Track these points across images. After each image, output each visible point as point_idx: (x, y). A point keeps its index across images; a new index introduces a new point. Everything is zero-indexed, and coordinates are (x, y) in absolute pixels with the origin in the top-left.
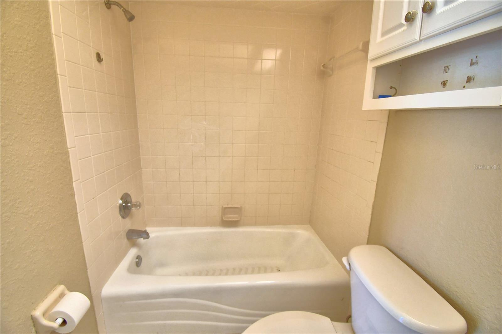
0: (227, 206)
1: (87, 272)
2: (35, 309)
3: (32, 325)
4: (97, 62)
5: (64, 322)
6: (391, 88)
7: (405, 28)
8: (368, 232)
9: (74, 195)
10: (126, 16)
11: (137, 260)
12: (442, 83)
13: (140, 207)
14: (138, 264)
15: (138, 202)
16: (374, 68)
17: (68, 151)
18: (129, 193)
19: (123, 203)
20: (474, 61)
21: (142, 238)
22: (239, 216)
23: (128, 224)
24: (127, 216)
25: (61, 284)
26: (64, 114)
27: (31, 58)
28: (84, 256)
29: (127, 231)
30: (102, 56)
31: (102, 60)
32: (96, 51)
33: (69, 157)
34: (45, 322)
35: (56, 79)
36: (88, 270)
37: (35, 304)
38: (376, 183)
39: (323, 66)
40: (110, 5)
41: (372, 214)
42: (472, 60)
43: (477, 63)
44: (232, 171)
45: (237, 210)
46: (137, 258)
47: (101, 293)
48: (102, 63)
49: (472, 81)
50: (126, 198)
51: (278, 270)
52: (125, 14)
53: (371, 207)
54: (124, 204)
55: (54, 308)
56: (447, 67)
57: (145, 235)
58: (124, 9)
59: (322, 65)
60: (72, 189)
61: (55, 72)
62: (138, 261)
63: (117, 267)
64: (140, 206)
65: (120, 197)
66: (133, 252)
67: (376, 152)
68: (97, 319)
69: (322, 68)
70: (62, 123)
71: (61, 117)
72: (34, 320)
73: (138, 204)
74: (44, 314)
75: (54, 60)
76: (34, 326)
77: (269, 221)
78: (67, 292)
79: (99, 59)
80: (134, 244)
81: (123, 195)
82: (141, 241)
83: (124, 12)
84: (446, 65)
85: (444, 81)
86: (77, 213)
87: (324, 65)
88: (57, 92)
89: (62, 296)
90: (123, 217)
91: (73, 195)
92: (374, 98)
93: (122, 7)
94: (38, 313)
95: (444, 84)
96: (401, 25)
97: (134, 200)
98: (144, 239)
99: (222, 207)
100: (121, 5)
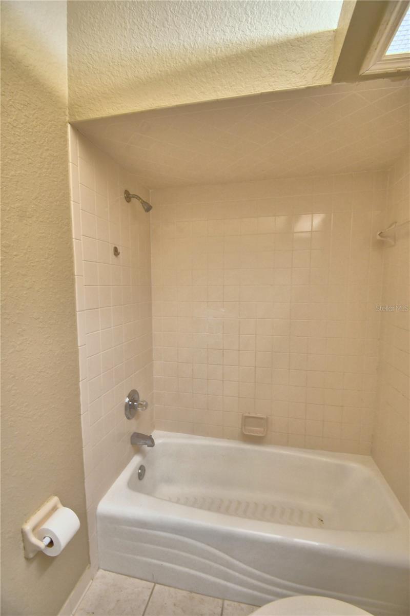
0: (249, 415)
1: (84, 482)
2: (26, 522)
3: (21, 539)
4: (114, 256)
5: (51, 544)
9: (80, 394)
10: (144, 208)
11: (140, 471)
13: (146, 408)
14: (141, 476)
15: (145, 401)
17: (78, 349)
18: (137, 390)
19: (129, 401)
21: (146, 446)
22: (264, 430)
23: (133, 426)
24: (133, 417)
25: (56, 495)
26: (77, 313)
27: (51, 265)
28: (82, 463)
29: (132, 434)
30: (120, 250)
31: (119, 254)
32: (114, 246)
33: (78, 355)
34: (34, 540)
35: (73, 280)
36: (85, 480)
37: (26, 517)
39: (379, 235)
40: (130, 198)
44: (255, 369)
45: (263, 422)
46: (140, 469)
47: (96, 508)
48: (119, 256)
50: (133, 396)
52: (143, 206)
54: (130, 403)
55: (43, 524)
57: (150, 441)
58: (142, 200)
59: (378, 233)
60: (78, 388)
61: (73, 274)
62: (141, 473)
63: (117, 478)
64: (146, 406)
65: (127, 394)
66: (136, 460)
68: (90, 540)
69: (378, 237)
70: (75, 321)
71: (75, 315)
72: (23, 534)
73: (145, 403)
74: (34, 529)
75: (72, 262)
76: (23, 541)
78: (60, 505)
79: (116, 252)
80: (138, 451)
81: (131, 392)
82: (146, 448)
83: (142, 204)
86: (80, 415)
87: (381, 233)
88: (73, 292)
89: (54, 509)
90: (129, 418)
91: (78, 395)
93: (141, 199)
94: (28, 527)
97: (141, 398)
98: (148, 446)
99: (243, 415)
100: (139, 198)
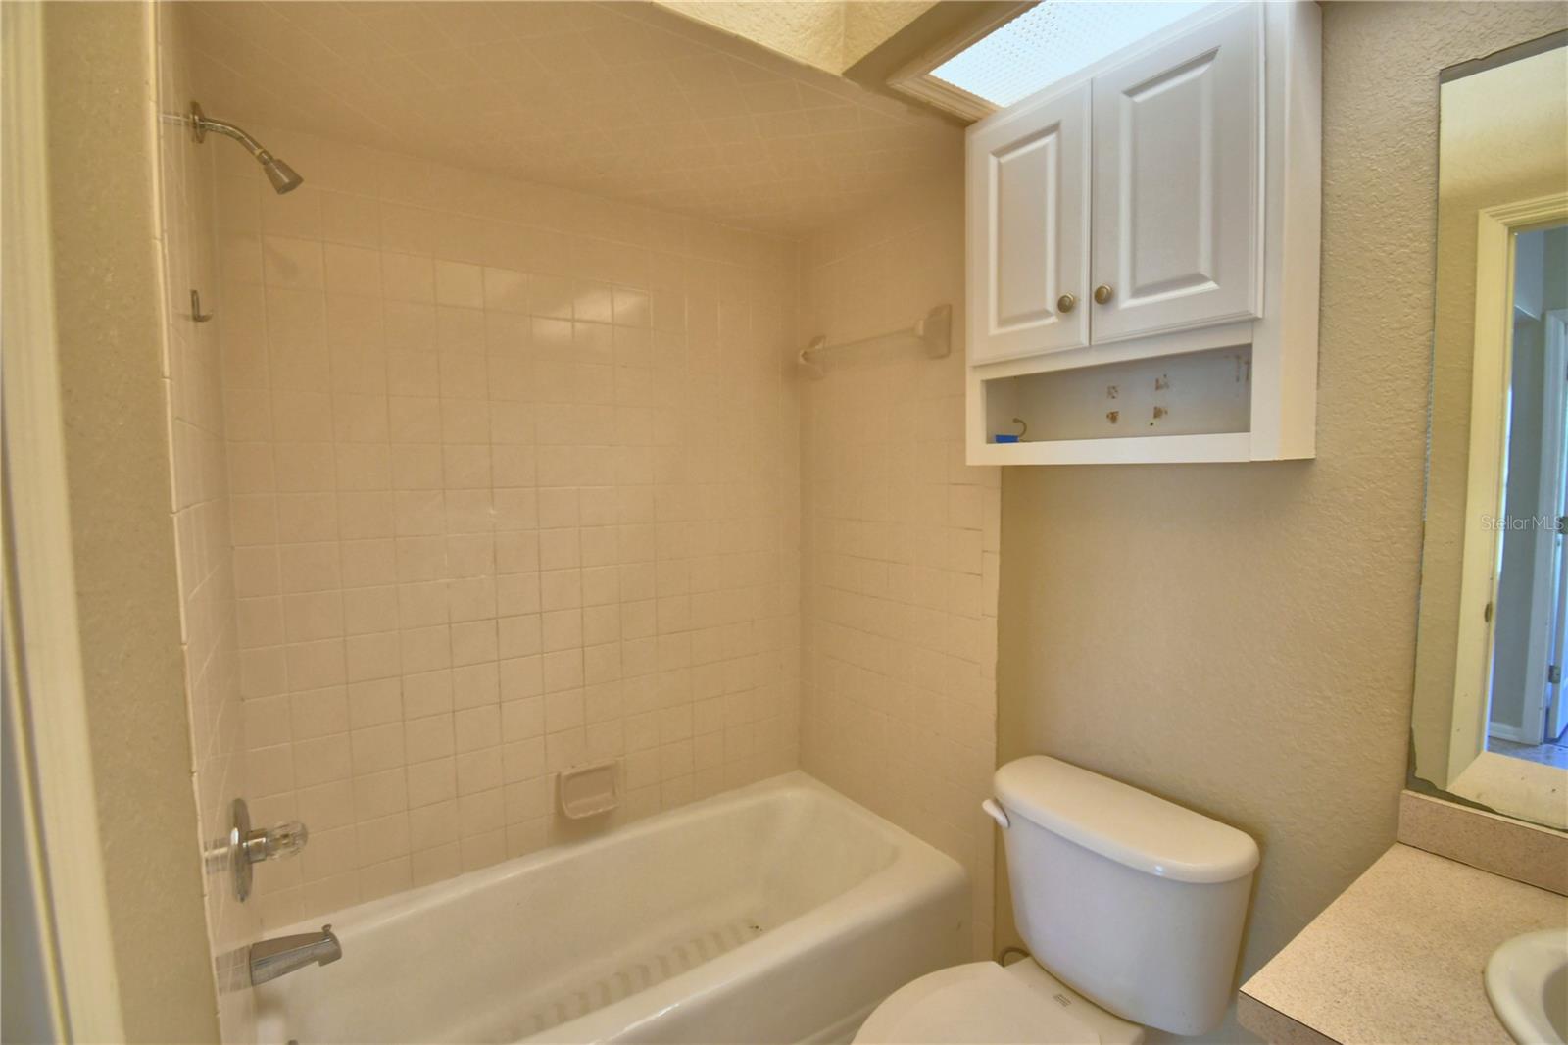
0: (574, 771)
6: (1016, 421)
7: (1053, 319)
8: (993, 736)
12: (1108, 416)
16: (983, 381)
19: (241, 840)
20: (1161, 382)
21: (317, 962)
22: (614, 793)
29: (247, 952)
38: (995, 619)
39: (803, 355)
41: (998, 693)
42: (1157, 381)
43: (1167, 386)
44: (583, 651)
45: (603, 776)
49: (1164, 415)
51: (752, 928)
53: (992, 673)
56: (1114, 388)
57: (329, 947)
59: (802, 352)
66: (274, 1032)
67: (984, 551)
77: (698, 786)
84: (1112, 385)
85: (1112, 413)
87: (805, 353)
90: (243, 898)
92: (989, 441)
95: (1113, 417)
96: (1045, 314)
98: (323, 964)
99: (558, 777)
